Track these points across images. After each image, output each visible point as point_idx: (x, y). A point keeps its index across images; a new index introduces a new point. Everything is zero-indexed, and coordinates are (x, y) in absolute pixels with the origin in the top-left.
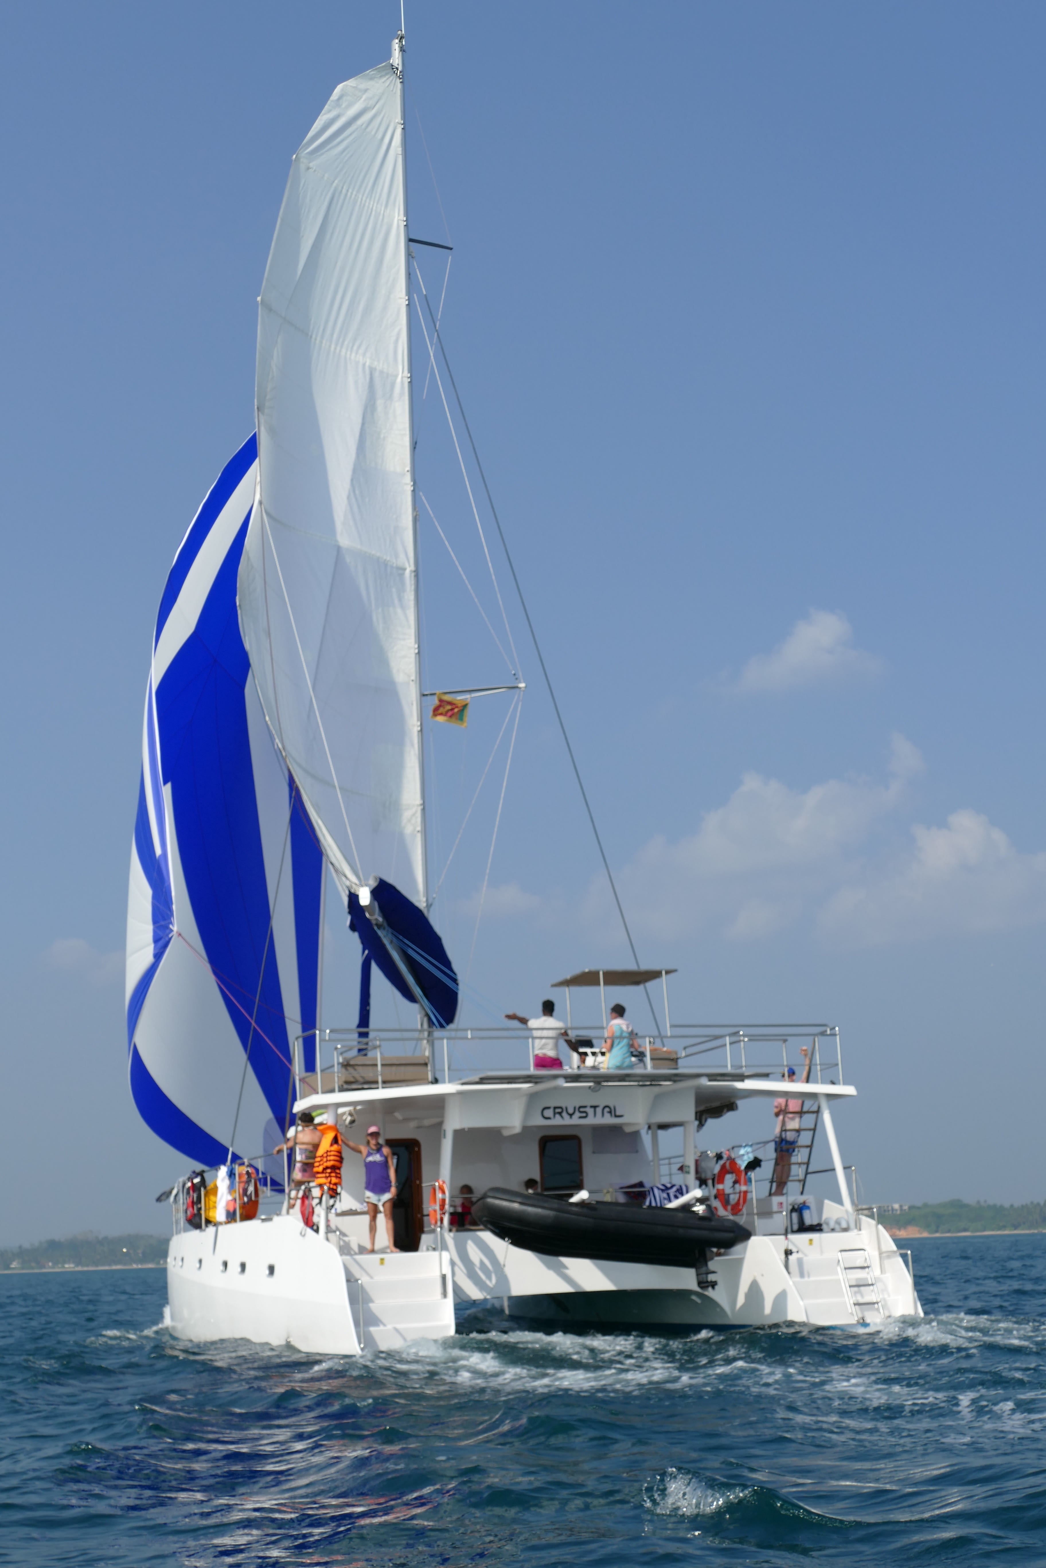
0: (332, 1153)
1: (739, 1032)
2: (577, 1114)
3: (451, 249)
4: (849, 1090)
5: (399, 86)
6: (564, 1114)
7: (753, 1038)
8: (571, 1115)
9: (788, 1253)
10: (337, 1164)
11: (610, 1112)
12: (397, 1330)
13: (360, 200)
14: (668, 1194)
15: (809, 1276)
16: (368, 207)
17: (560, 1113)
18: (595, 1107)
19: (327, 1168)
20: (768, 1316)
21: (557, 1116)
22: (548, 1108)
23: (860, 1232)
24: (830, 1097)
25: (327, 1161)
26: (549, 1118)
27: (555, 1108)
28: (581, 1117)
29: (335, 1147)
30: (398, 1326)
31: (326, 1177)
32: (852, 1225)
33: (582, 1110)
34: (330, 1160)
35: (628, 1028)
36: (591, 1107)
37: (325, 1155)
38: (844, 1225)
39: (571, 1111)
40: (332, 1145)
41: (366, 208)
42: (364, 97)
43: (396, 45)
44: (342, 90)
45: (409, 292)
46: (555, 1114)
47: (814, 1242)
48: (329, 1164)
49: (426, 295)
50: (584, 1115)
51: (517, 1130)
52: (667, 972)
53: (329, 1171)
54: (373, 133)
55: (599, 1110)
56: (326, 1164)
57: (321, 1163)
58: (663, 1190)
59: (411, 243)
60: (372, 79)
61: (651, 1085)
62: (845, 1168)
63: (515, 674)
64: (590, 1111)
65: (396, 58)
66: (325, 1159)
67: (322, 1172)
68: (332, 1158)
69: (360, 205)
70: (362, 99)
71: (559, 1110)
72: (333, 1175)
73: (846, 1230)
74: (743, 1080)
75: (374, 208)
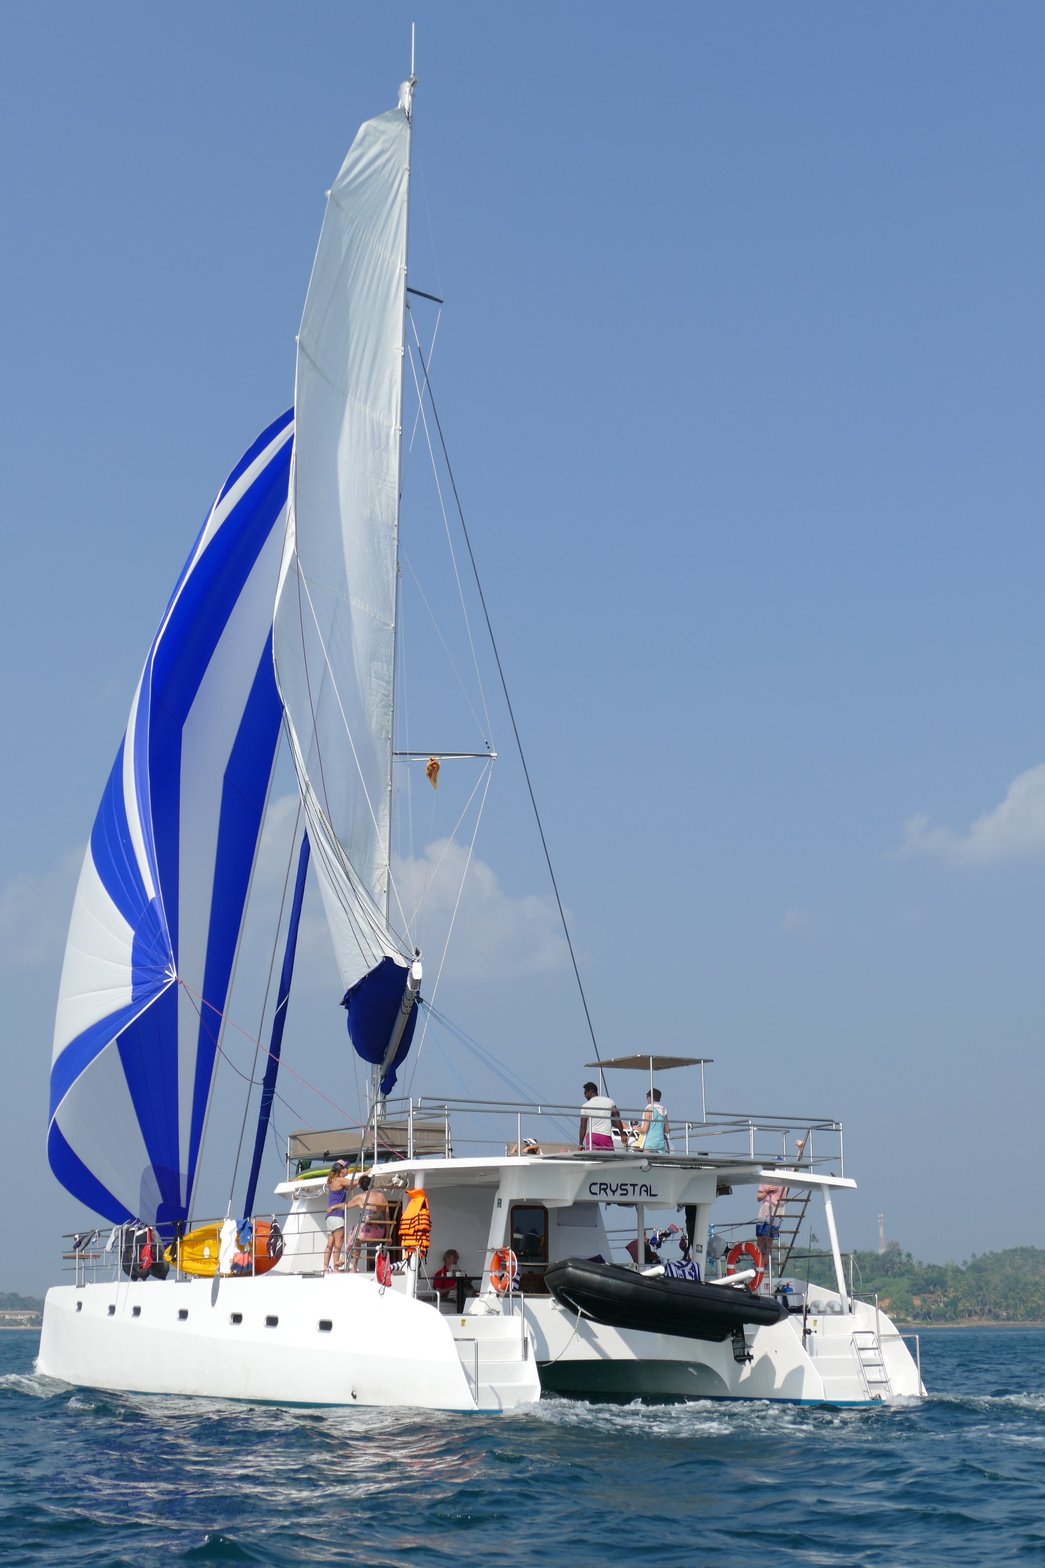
0: (424, 1217)
1: (747, 1121)
2: (619, 1191)
3: (441, 302)
4: (851, 1183)
5: (409, 130)
6: (608, 1191)
7: (761, 1128)
8: (614, 1192)
9: (807, 1332)
10: (427, 1227)
11: (646, 1191)
12: (492, 1388)
13: (371, 243)
14: (683, 1271)
15: (817, 1355)
16: (377, 252)
17: (605, 1190)
18: (634, 1185)
19: (418, 1231)
20: (778, 1390)
21: (602, 1192)
22: (596, 1184)
23: (855, 1316)
24: (832, 1187)
25: (419, 1224)
26: (596, 1194)
27: (601, 1184)
28: (621, 1195)
29: (424, 1211)
30: (494, 1385)
31: (416, 1239)
32: (846, 1309)
33: (623, 1187)
34: (422, 1224)
35: (663, 1112)
36: (631, 1185)
37: (417, 1218)
38: (837, 1308)
39: (614, 1188)
40: (421, 1210)
41: (375, 252)
42: (382, 138)
43: (406, 87)
44: (366, 129)
45: (405, 344)
46: (600, 1190)
47: (818, 1323)
48: (422, 1227)
49: (419, 348)
50: (625, 1192)
51: (569, 1203)
52: (705, 1061)
53: (420, 1234)
54: (386, 176)
55: (637, 1189)
56: (417, 1227)
57: (412, 1226)
58: (678, 1267)
59: (409, 293)
60: (389, 121)
61: (681, 1168)
62: (842, 1255)
63: (487, 743)
64: (630, 1189)
65: (406, 100)
66: (417, 1223)
67: (413, 1235)
68: (424, 1221)
69: (372, 248)
70: (381, 141)
71: (605, 1187)
72: (424, 1237)
73: (841, 1313)
74: (774, 1170)
75: (382, 253)
